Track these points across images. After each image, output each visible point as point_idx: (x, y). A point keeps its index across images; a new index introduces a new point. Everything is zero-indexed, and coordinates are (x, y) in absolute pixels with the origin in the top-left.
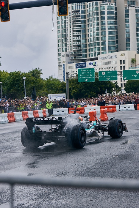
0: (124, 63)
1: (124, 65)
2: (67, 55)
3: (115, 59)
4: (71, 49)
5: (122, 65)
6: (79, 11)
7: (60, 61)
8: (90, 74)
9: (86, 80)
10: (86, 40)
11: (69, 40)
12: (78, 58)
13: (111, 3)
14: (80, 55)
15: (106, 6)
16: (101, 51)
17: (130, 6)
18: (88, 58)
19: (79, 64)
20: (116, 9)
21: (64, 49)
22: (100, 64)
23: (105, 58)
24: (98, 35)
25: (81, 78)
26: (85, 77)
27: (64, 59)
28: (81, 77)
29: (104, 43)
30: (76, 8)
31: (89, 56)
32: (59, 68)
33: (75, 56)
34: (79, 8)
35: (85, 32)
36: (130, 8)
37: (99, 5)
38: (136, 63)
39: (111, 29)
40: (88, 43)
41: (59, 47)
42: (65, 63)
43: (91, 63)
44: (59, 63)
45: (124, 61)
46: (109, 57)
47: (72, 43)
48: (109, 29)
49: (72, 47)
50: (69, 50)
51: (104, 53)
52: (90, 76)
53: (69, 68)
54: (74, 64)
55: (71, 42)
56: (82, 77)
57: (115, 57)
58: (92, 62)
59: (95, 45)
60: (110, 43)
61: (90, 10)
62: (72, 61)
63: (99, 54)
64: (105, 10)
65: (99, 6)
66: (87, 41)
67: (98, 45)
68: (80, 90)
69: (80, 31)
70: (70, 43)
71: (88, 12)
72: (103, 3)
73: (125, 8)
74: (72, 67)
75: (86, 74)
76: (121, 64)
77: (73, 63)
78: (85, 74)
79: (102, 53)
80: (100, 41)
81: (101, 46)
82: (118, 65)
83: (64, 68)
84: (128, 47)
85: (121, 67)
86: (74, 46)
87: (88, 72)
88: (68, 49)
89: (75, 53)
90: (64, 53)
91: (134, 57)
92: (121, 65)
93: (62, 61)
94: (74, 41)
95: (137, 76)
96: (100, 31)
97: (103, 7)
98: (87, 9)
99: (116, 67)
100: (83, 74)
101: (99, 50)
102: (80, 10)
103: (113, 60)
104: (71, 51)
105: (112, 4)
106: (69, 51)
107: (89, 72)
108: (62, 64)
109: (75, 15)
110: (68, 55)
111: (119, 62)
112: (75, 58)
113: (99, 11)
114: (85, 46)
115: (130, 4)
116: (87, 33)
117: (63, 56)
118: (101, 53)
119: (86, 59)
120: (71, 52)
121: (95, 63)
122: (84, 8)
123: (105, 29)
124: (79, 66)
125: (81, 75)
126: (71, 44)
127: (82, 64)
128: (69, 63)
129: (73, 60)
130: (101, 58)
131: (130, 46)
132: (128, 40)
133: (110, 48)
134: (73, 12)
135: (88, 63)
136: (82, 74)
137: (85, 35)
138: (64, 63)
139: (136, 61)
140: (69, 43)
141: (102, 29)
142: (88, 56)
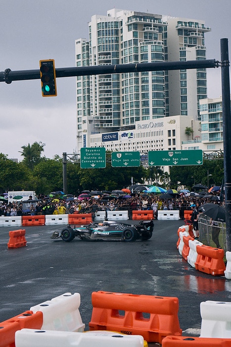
0: (174, 135)
1: (174, 138)
2: (90, 121)
3: (161, 129)
4: (96, 111)
5: (172, 138)
6: (109, 54)
7: (80, 130)
8: (98, 156)
9: (93, 165)
10: (119, 98)
11: (93, 98)
12: (106, 125)
13: (158, 41)
14: (110, 121)
15: (149, 46)
16: (141, 116)
17: (189, 46)
18: (122, 125)
19: (107, 135)
20: (166, 50)
21: (86, 112)
22: (139, 135)
23: (145, 126)
24: (137, 90)
25: (85, 162)
26: (91, 160)
27: (85, 127)
28: (84, 160)
29: (146, 104)
30: (104, 49)
31: (124, 123)
32: (79, 140)
33: (102, 122)
34: (110, 48)
35: (118, 86)
36: (187, 49)
37: (139, 44)
38: (193, 134)
39: (157, 81)
40: (122, 103)
41: (78, 108)
42: (86, 134)
43: (125, 134)
44: (79, 132)
45: (174, 131)
46: (151, 125)
47: (98, 102)
48: (153, 81)
49: (98, 109)
50: (94, 113)
51: (146, 118)
52: (99, 160)
53: (92, 140)
54: (100, 135)
55: (96, 100)
56: (86, 160)
57: (161, 125)
58: (126, 132)
59: (132, 106)
60: (156, 103)
61: (126, 51)
62: (97, 130)
63: (138, 119)
64: (147, 52)
65: (139, 46)
66: (121, 99)
67: (138, 106)
68: (93, 178)
69: (109, 84)
70: (95, 102)
71: (122, 55)
72: (146, 41)
73: (180, 49)
74: (96, 140)
75: (93, 156)
76: (169, 135)
77: (100, 133)
78: (91, 156)
79: (143, 118)
80: (141, 100)
81: (141, 108)
82: (166, 137)
83: (85, 140)
84: (184, 109)
85: (170, 140)
86: (101, 107)
87: (96, 152)
88: (92, 111)
89: (102, 118)
90: (86, 118)
91: (190, 126)
92: (170, 138)
93: (82, 130)
94: (101, 99)
95: (169, 160)
96: (140, 84)
97: (145, 47)
98: (120, 50)
99: (162, 141)
100: (88, 156)
101: (138, 113)
102: (111, 52)
103: (157, 129)
104: (96, 114)
105: (159, 43)
106: (93, 115)
107: (98, 152)
108: (82, 134)
109: (102, 59)
110: (92, 121)
111: (167, 132)
112: (102, 125)
113: (139, 54)
114: (118, 107)
115: (188, 42)
116: (121, 87)
117: (84, 122)
118: (141, 119)
119: (119, 128)
120: (96, 116)
121: (132, 134)
122: (117, 48)
123: (147, 81)
124: (107, 137)
125: (85, 158)
126: (96, 104)
127: (111, 135)
128: (93, 133)
129: (99, 128)
130: (140, 127)
131: (187, 107)
132: (184, 99)
133: (155, 111)
134: (100, 54)
135: (120, 133)
136: (86, 156)
137: (118, 91)
138: (84, 133)
139: (192, 132)
140: (93, 102)
141: (143, 82)
142: (122, 122)
